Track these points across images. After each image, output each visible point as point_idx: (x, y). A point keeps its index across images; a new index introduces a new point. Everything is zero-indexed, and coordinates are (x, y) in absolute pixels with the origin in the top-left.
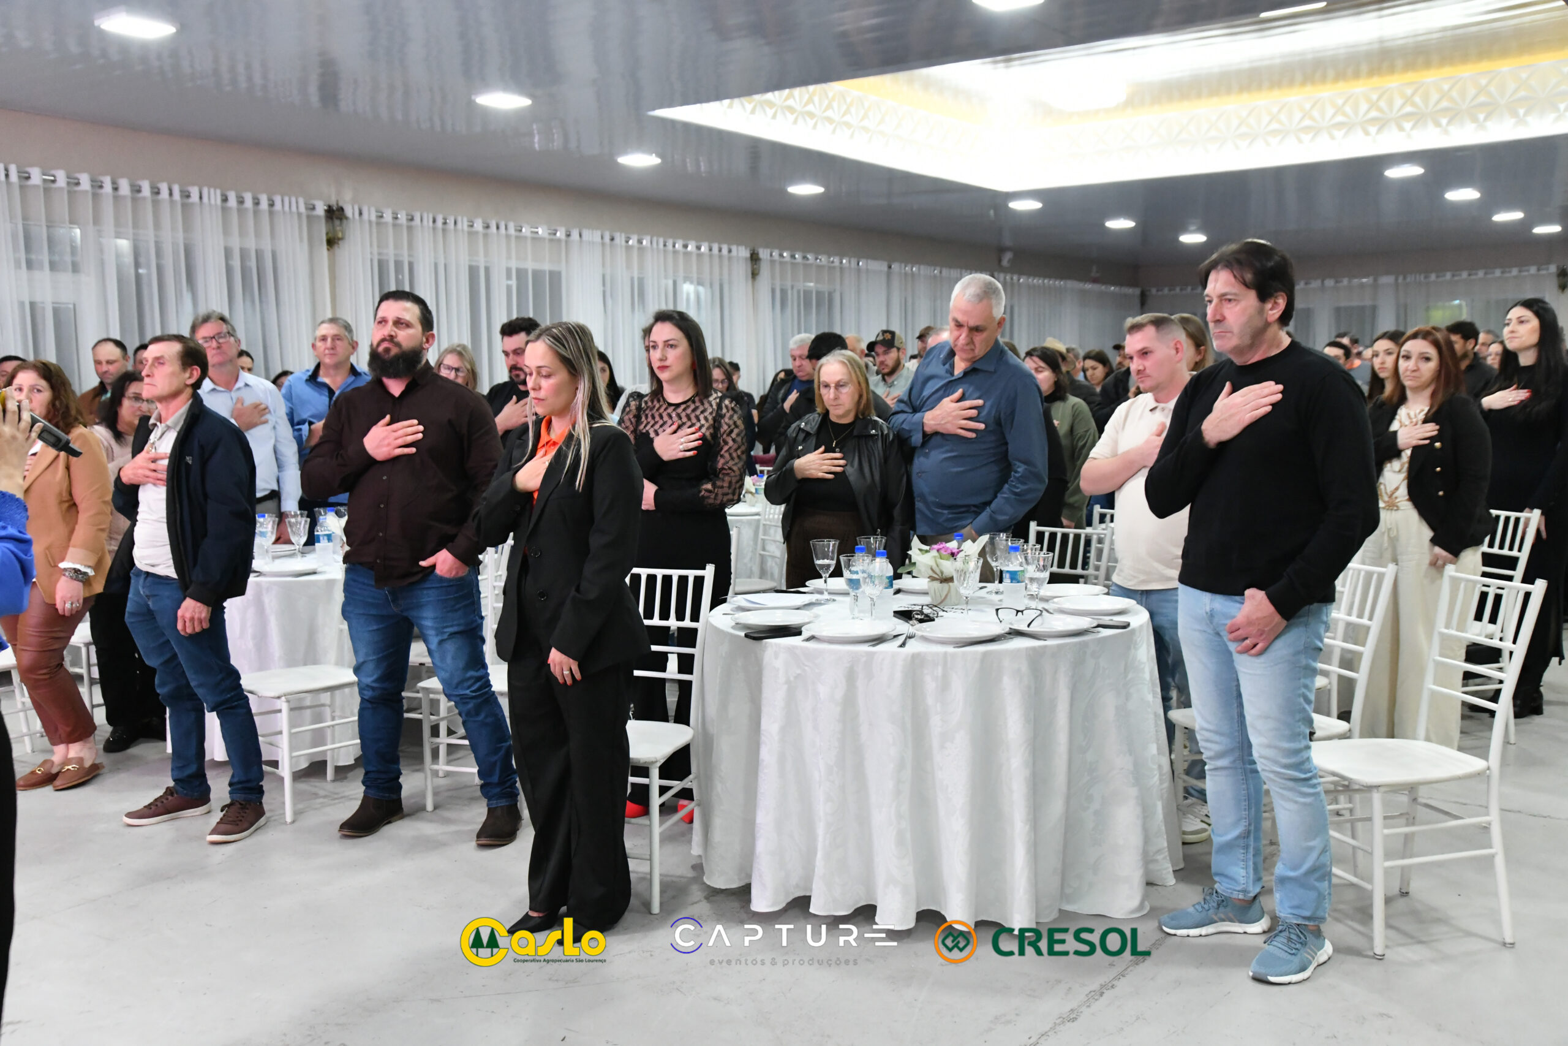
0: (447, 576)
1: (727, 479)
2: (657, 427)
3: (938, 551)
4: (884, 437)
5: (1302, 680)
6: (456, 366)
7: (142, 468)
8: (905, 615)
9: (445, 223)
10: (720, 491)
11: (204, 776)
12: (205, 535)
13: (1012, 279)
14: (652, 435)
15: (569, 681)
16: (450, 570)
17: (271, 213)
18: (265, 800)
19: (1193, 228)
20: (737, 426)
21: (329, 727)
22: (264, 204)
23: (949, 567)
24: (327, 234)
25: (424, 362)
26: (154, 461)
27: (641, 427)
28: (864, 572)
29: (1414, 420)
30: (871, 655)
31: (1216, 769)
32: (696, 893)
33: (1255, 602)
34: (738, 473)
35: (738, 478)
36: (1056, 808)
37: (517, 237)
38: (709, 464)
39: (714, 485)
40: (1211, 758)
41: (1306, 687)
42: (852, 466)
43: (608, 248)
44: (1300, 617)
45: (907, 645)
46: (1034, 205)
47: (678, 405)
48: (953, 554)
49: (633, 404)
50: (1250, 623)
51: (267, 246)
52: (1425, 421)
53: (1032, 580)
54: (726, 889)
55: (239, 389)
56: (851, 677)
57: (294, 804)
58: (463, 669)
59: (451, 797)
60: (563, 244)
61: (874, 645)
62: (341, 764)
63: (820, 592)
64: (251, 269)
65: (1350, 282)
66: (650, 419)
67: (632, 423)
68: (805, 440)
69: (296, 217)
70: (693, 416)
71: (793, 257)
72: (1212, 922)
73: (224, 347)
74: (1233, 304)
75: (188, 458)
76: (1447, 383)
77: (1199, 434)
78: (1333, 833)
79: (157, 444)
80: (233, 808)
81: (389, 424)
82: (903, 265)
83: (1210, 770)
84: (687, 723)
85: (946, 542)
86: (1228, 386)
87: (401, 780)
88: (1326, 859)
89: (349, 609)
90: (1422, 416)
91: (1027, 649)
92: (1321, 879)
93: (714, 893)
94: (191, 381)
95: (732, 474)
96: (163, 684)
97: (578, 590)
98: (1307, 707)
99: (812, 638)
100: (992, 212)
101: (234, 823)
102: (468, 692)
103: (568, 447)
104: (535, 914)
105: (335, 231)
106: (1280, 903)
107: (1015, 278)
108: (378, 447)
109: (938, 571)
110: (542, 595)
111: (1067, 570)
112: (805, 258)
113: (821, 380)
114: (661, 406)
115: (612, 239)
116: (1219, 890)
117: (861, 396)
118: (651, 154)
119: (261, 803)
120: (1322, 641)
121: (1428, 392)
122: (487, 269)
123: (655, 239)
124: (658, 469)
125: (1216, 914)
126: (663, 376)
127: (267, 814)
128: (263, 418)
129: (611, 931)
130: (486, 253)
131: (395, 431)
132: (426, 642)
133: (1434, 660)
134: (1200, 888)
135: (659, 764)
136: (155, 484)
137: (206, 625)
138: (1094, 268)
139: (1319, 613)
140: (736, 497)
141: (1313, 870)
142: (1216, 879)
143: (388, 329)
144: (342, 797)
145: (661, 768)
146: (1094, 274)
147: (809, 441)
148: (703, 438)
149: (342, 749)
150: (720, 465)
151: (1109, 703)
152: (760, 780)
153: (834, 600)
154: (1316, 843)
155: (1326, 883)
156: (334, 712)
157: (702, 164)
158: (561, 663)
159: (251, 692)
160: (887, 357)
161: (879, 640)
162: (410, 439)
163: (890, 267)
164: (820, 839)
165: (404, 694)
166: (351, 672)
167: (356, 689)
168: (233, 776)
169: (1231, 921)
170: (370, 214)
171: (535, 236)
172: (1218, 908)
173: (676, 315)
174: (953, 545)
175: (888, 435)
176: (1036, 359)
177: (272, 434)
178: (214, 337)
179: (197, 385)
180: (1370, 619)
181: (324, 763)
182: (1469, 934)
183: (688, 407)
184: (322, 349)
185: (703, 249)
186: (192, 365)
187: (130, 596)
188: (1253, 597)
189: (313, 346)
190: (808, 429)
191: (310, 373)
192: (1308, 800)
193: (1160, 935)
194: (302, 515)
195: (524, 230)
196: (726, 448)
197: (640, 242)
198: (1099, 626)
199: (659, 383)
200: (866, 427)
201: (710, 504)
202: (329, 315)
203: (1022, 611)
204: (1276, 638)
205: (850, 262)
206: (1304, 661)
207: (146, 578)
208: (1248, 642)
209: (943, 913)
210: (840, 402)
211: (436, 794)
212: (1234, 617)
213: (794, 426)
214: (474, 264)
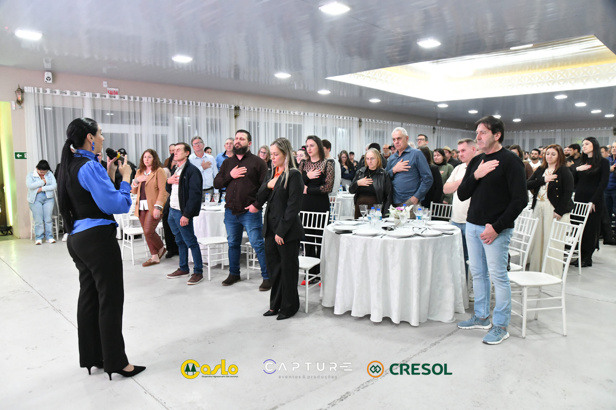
0: (252, 212)
1: (328, 185)
2: (308, 169)
3: (397, 209)
4: (385, 175)
5: (504, 252)
6: (264, 152)
7: (173, 179)
8: (385, 228)
9: (268, 111)
10: (326, 188)
11: (188, 266)
12: (188, 199)
13: (440, 128)
14: (307, 171)
15: (281, 244)
16: (253, 211)
17: (219, 109)
18: (203, 274)
19: (497, 113)
20: (331, 169)
21: (222, 254)
22: (218, 106)
23: (400, 214)
24: (235, 114)
25: (248, 150)
26: (176, 177)
27: (304, 169)
28: (372, 215)
29: (550, 173)
30: (371, 240)
31: (475, 279)
32: (320, 308)
33: (489, 227)
34: (331, 183)
35: (331, 184)
36: (427, 288)
37: (289, 115)
38: (323, 180)
39: (324, 187)
40: (474, 275)
41: (505, 253)
42: (375, 182)
43: (316, 118)
44: (503, 232)
45: (383, 237)
46: (445, 106)
47: (314, 163)
48: (402, 210)
49: (302, 163)
50: (487, 234)
51: (218, 118)
52: (553, 174)
53: (424, 219)
54: (328, 307)
55: (204, 158)
56: (365, 246)
57: (211, 275)
58: (257, 239)
59: (255, 276)
60: (303, 117)
61: (373, 237)
62: (225, 265)
63: (362, 221)
64: (213, 124)
65: (547, 131)
66: (306, 167)
67: (301, 168)
68: (361, 174)
69: (226, 109)
70: (319, 166)
71: (372, 121)
72: (473, 325)
73: (200, 146)
74: (484, 134)
75: (184, 177)
76: (560, 162)
77: (473, 176)
78: (512, 300)
79: (177, 173)
80: (194, 276)
81: (237, 168)
82: (406, 124)
83: (474, 279)
84: (320, 258)
85: (400, 207)
86: (483, 161)
87: (240, 270)
88: (509, 307)
89: (225, 221)
90: (552, 172)
91: (420, 240)
92: (507, 313)
93: (325, 308)
94: (187, 155)
95: (330, 183)
96: (177, 240)
97: (283, 218)
98: (505, 259)
99: (355, 234)
100: (434, 108)
101: (194, 279)
102: (258, 246)
103: (282, 176)
104: (271, 310)
105: (237, 113)
106: (495, 320)
107: (441, 128)
108: (234, 174)
109: (397, 215)
110: (274, 219)
111: (438, 216)
112: (376, 121)
113: (367, 157)
114: (310, 163)
115: (317, 115)
116: (476, 316)
117: (378, 162)
118: (328, 90)
119: (202, 274)
120: (509, 239)
121: (555, 164)
122: (280, 124)
123: (330, 115)
124: (308, 182)
125: (474, 323)
126: (310, 155)
127: (204, 278)
128: (210, 166)
129: (292, 317)
130: (280, 119)
131: (239, 170)
132: (247, 231)
133: (548, 248)
134: (471, 314)
135: (309, 269)
136: (176, 184)
137: (187, 224)
138: (467, 125)
139: (509, 231)
140: (331, 190)
141: (504, 310)
142: (475, 312)
143: (238, 141)
144: (225, 274)
145: (309, 271)
146: (467, 127)
147: (362, 175)
148: (321, 173)
149: (226, 261)
150: (326, 181)
151: (445, 257)
152: (338, 276)
153: (366, 223)
154: (507, 302)
155: (509, 314)
156: (223, 250)
157: (345, 93)
158: (278, 239)
159: (200, 243)
160: (395, 151)
161: (375, 235)
162: (243, 172)
163: (402, 124)
164: (355, 294)
165: (241, 246)
166: (226, 238)
167: (227, 244)
168: (195, 266)
169: (479, 325)
170: (247, 109)
171: (294, 114)
172: (475, 320)
173: (314, 137)
174: (402, 208)
175: (386, 173)
176: (437, 152)
177: (212, 170)
178: (197, 143)
179: (188, 157)
180: (530, 235)
181: (221, 264)
182: (554, 332)
183: (318, 163)
184: (227, 147)
185: (344, 118)
186: (187, 151)
187: (169, 215)
188: (488, 226)
189: (225, 146)
190: (362, 171)
191: (223, 154)
192: (505, 288)
193: (457, 328)
194: (219, 194)
195: (291, 113)
196: (328, 176)
197: (325, 116)
198: (443, 234)
199: (310, 157)
200: (379, 171)
201: (323, 192)
202: (229, 137)
203: (421, 228)
204: (495, 239)
205: (390, 122)
206: (504, 246)
207: (173, 210)
208: (486, 240)
209: (391, 318)
210: (372, 164)
211: (250, 275)
212: (482, 232)
213: (358, 170)
214: (276, 122)
